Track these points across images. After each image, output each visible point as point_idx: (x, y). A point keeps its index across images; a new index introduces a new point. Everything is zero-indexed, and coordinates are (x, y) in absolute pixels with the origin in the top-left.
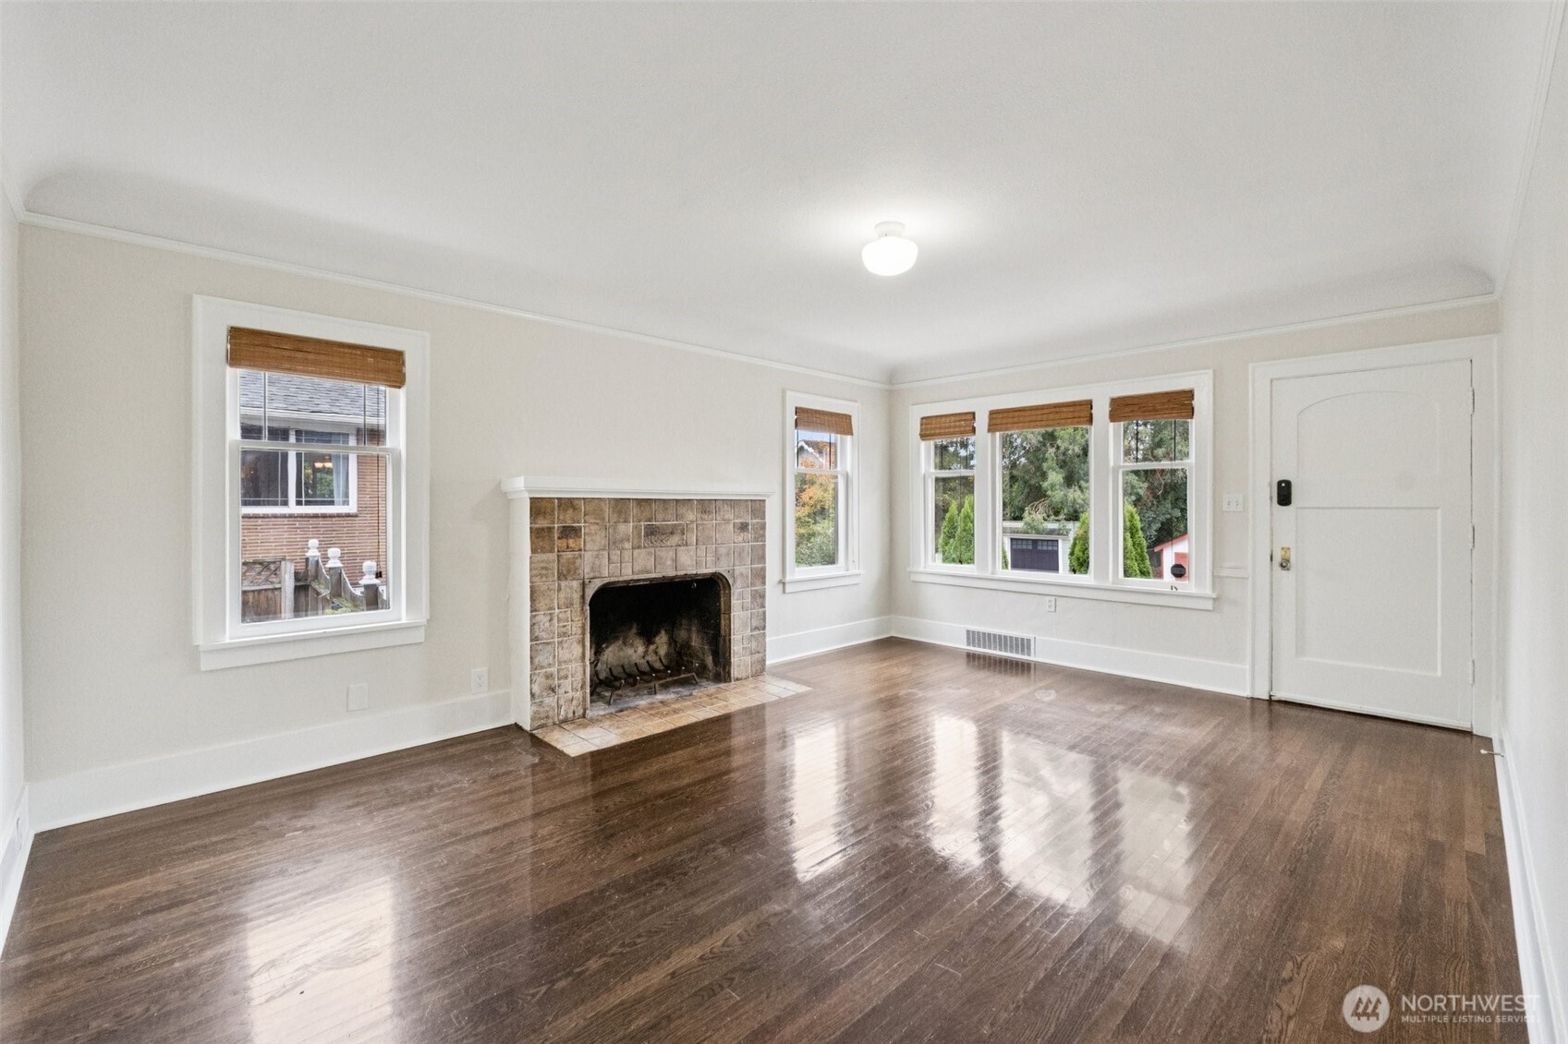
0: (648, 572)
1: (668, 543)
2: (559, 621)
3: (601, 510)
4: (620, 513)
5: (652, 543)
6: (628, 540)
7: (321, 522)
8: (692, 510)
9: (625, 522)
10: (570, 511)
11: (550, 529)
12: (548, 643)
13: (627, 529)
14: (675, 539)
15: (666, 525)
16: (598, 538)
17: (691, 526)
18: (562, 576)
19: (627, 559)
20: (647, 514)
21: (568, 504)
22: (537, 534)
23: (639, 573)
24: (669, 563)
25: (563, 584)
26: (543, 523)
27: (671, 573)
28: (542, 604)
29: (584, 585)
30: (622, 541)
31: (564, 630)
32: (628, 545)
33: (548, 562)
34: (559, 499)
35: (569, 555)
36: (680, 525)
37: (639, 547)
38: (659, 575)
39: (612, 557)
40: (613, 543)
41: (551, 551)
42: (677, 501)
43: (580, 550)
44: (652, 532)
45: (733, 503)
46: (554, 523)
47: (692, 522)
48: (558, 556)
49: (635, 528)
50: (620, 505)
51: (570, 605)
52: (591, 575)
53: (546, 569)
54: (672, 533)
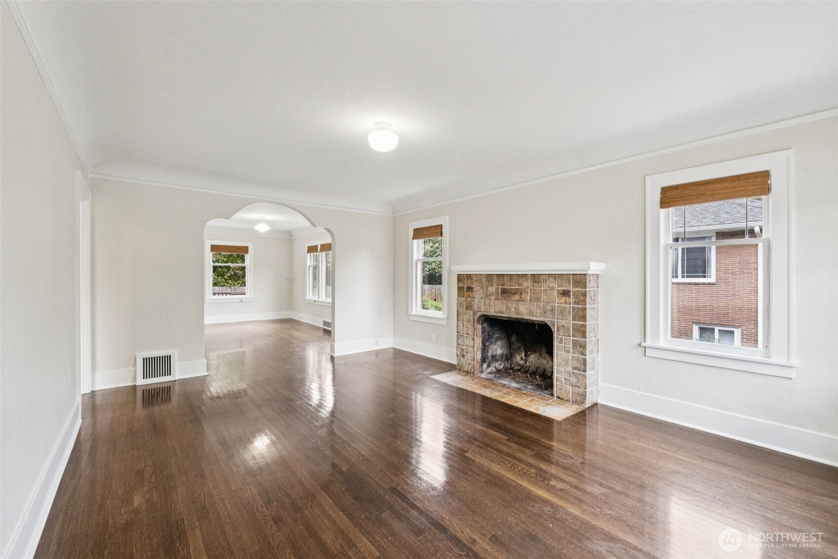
0: (502, 313)
1: (513, 299)
2: (466, 327)
3: (481, 280)
4: (489, 281)
5: (504, 297)
6: (493, 295)
7: (694, 287)
8: (527, 280)
9: (491, 286)
10: (470, 280)
11: (463, 287)
12: (462, 336)
13: (492, 289)
14: (517, 297)
15: (512, 288)
16: (480, 293)
17: (526, 290)
18: (467, 308)
19: (492, 304)
20: (501, 282)
21: (469, 276)
22: (460, 289)
23: (498, 312)
24: (513, 310)
25: (467, 311)
26: (461, 285)
27: (514, 316)
28: (460, 318)
29: (474, 314)
30: (490, 295)
31: (467, 332)
32: (493, 298)
33: (462, 301)
34: (466, 274)
35: (469, 299)
36: (519, 289)
37: (498, 299)
38: (508, 316)
39: (486, 303)
40: (487, 296)
41: (463, 297)
42: (518, 275)
43: (473, 298)
44: (504, 292)
45: (554, 276)
46: (464, 285)
47: (527, 288)
48: (466, 299)
49: (496, 289)
50: (489, 277)
51: (469, 321)
52: (477, 310)
53: (462, 304)
54: (515, 293)
